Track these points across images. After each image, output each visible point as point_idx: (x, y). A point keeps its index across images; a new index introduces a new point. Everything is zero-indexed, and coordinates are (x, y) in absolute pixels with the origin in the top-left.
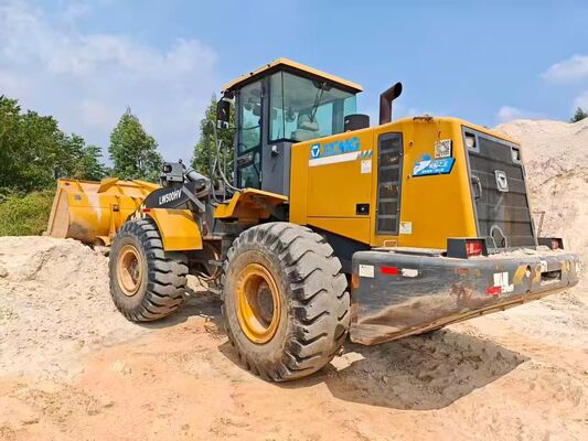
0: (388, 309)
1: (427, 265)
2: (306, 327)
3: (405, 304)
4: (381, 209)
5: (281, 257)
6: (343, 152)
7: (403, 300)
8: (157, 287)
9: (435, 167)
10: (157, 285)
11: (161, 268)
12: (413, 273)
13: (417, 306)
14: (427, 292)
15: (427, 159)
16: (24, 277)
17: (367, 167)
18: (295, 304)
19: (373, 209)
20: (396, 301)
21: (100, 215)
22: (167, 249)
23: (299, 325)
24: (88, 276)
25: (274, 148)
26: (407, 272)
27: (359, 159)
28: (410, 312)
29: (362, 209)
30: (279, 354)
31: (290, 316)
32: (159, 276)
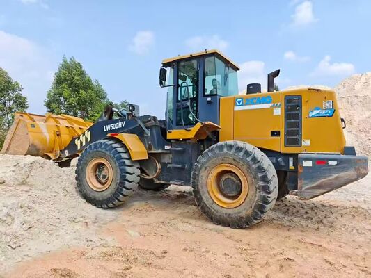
0: (321, 181)
1: (342, 159)
2: (269, 195)
3: (330, 178)
4: (288, 133)
5: (249, 159)
6: (260, 103)
7: (329, 176)
8: (127, 184)
9: (323, 113)
10: (127, 183)
11: (130, 172)
12: (335, 163)
13: (337, 178)
14: (342, 172)
15: (318, 109)
16: (18, 183)
17: (277, 111)
18: (261, 184)
19: (282, 133)
20: (325, 177)
21: (48, 138)
22: (133, 159)
23: (264, 194)
24: (59, 180)
25: (209, 99)
26: (331, 163)
27: (272, 108)
28: (334, 181)
29: (275, 133)
30: (250, 212)
31: (258, 190)
32: (128, 177)
